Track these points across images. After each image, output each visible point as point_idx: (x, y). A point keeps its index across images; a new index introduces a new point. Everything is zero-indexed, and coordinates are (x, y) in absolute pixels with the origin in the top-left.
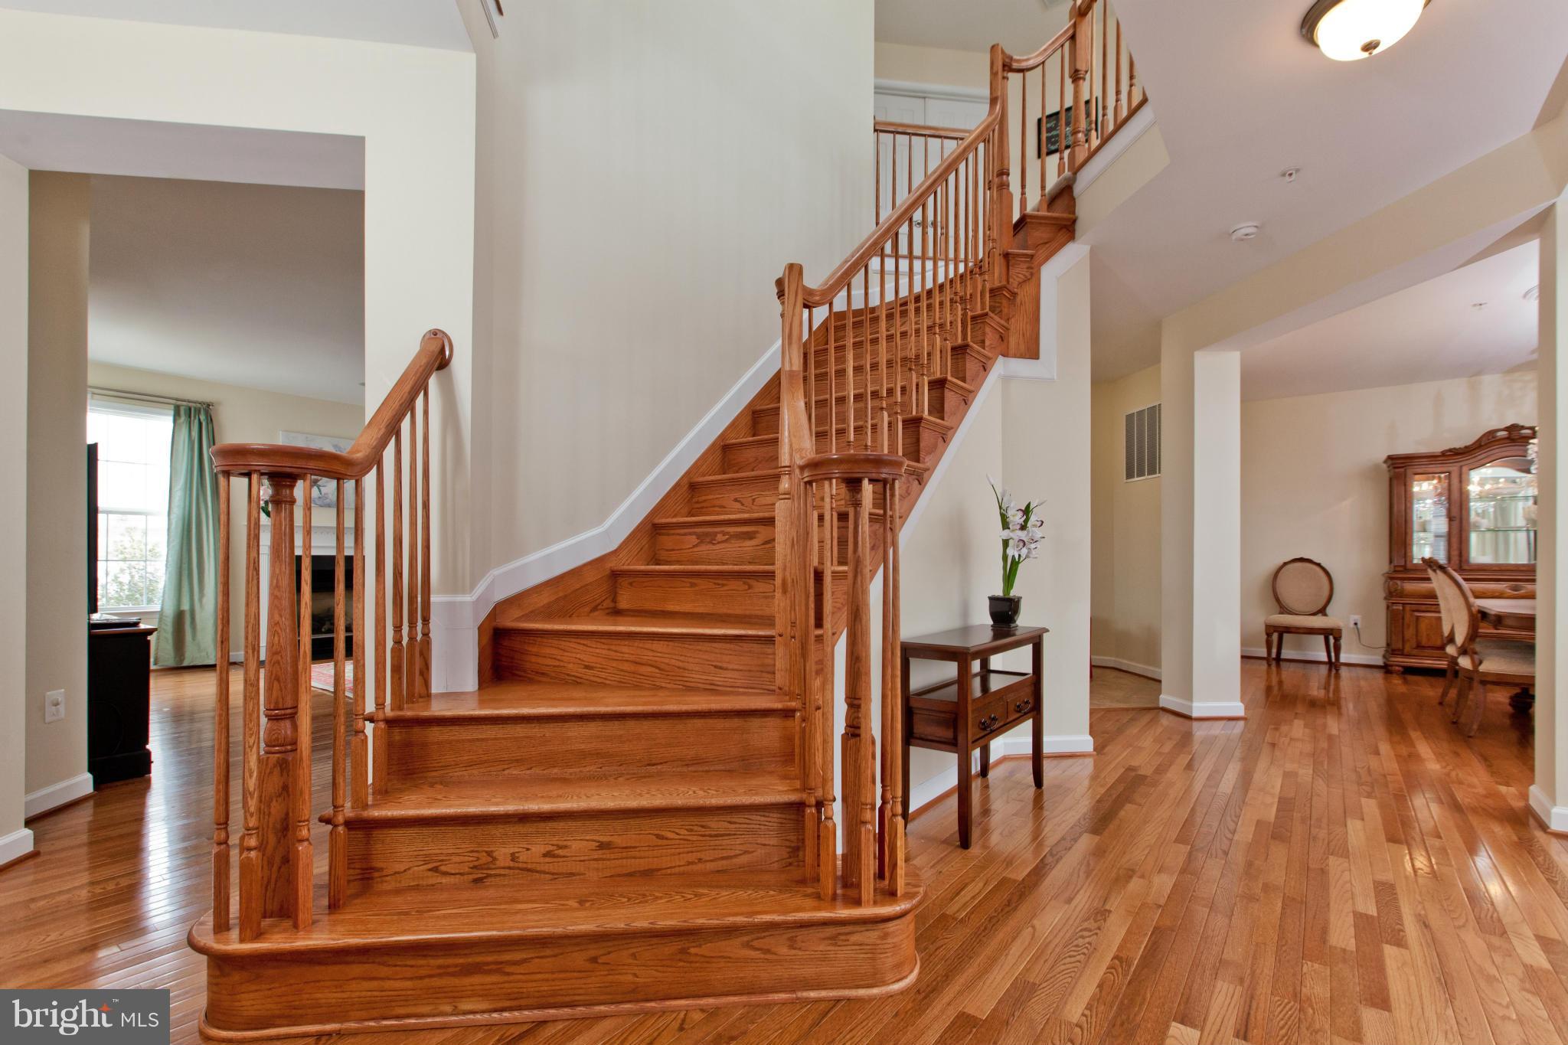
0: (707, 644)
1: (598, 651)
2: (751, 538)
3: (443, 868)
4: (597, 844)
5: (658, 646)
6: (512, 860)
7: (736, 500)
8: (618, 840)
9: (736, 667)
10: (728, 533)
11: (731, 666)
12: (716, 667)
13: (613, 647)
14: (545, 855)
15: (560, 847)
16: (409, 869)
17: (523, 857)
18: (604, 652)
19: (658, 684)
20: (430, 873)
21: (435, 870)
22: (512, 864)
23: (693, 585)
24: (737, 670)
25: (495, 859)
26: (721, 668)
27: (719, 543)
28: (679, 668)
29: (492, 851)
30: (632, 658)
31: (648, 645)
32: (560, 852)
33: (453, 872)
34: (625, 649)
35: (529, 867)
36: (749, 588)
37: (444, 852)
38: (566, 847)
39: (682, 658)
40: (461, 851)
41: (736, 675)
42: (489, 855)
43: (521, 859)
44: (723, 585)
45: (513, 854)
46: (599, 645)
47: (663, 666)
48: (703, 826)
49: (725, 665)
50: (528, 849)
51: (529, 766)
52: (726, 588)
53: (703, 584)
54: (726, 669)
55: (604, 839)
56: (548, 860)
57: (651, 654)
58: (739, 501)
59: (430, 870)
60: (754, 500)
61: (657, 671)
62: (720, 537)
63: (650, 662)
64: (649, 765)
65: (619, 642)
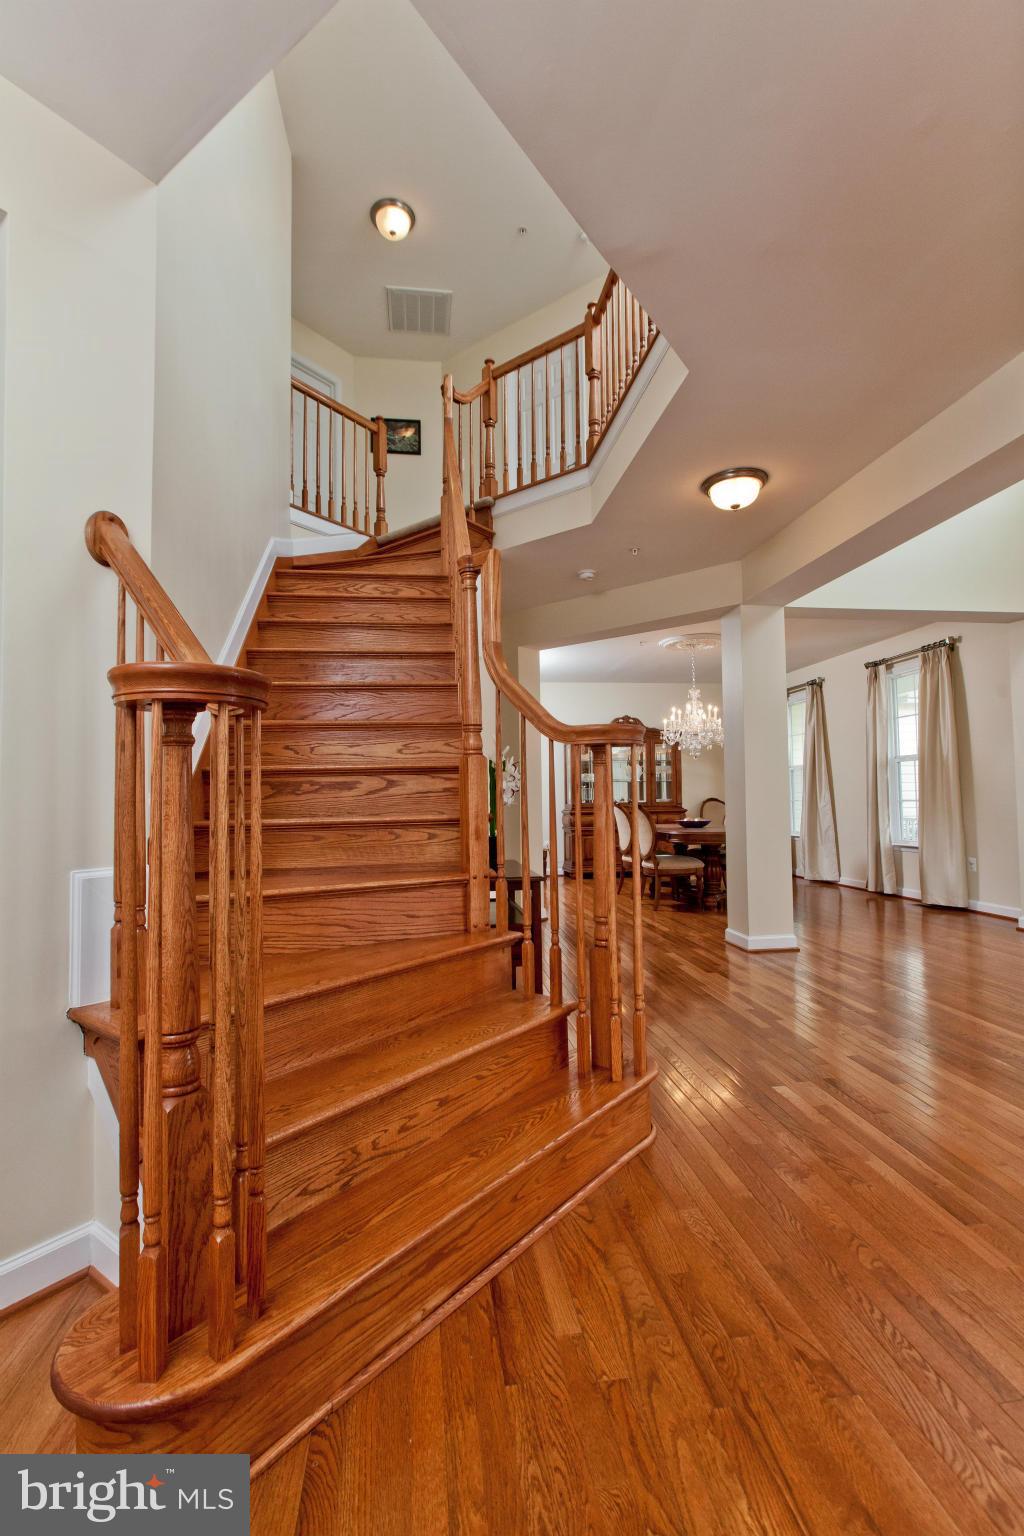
0: (397, 894)
1: (273, 918)
2: (350, 789)
3: (312, 1187)
4: (437, 1103)
5: (346, 903)
6: (374, 1149)
7: (287, 748)
8: (453, 1093)
9: (427, 913)
10: (318, 783)
11: (421, 914)
12: (408, 916)
13: (293, 912)
14: (400, 1132)
15: (411, 1118)
16: (277, 1204)
17: (382, 1142)
18: (280, 918)
19: (347, 943)
20: (299, 1199)
21: (304, 1193)
22: (374, 1153)
23: (317, 838)
24: (430, 916)
25: (359, 1154)
26: (413, 917)
27: (304, 793)
28: (369, 922)
29: (356, 1147)
30: (317, 920)
31: (336, 902)
32: (412, 1123)
33: (322, 1187)
34: (307, 912)
35: (388, 1149)
36: (397, 838)
37: (311, 1166)
38: (415, 1115)
39: (374, 912)
40: (327, 1158)
41: (426, 921)
42: (354, 1152)
43: (381, 1144)
44: (361, 836)
45: (374, 1142)
46: (275, 911)
47: (351, 924)
48: (505, 1057)
49: (416, 913)
50: (386, 1131)
51: (310, 1052)
52: (364, 839)
53: (330, 836)
54: (418, 917)
55: (442, 1096)
56: (403, 1135)
57: (339, 912)
58: (291, 749)
59: (298, 1195)
60: (312, 749)
61: (346, 929)
62: (306, 787)
63: (337, 922)
64: (410, 1020)
65: (296, 905)
